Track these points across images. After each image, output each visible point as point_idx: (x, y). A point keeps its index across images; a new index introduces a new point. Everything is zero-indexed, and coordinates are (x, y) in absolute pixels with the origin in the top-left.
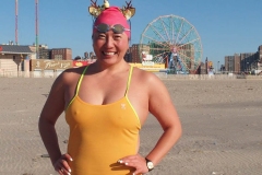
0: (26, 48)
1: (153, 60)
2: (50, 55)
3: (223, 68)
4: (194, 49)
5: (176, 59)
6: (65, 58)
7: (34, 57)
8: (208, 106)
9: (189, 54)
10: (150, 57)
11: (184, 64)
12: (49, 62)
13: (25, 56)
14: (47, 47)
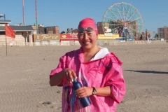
0: (30, 27)
1: (112, 32)
2: (45, 31)
3: (157, 36)
4: (138, 24)
5: (127, 31)
6: (55, 32)
7: (35, 33)
8: (151, 63)
9: (134, 27)
10: (109, 30)
11: (131, 34)
12: (45, 36)
13: (29, 33)
14: (43, 26)
